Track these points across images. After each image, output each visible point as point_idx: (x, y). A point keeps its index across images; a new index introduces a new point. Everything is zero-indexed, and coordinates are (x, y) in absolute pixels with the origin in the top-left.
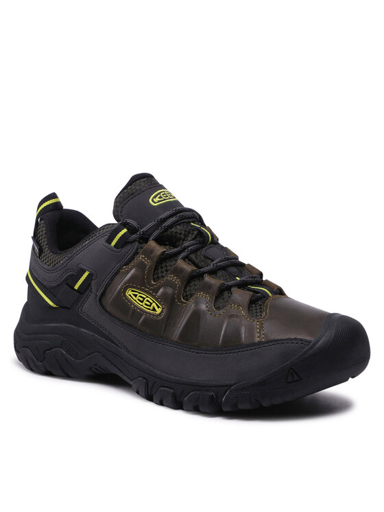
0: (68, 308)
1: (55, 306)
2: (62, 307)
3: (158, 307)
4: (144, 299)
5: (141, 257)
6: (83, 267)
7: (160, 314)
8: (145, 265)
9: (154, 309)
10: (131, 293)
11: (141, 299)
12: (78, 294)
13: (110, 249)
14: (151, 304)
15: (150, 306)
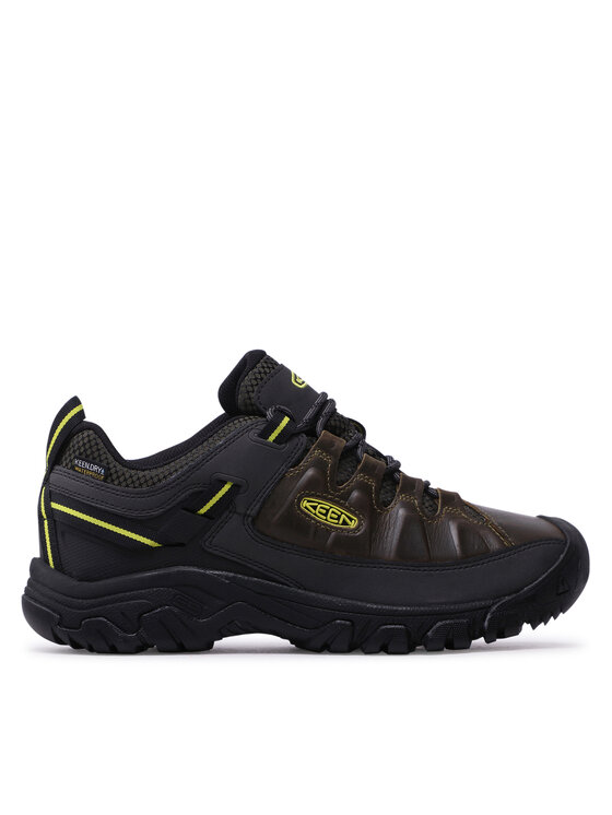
0: (182, 545)
1: (156, 545)
2: (167, 544)
3: (351, 519)
4: (328, 511)
5: (316, 453)
6: (222, 476)
7: (357, 528)
8: (326, 463)
9: (344, 523)
10: (308, 505)
11: (324, 512)
12: (206, 520)
13: (268, 444)
14: (339, 516)
15: (338, 519)
